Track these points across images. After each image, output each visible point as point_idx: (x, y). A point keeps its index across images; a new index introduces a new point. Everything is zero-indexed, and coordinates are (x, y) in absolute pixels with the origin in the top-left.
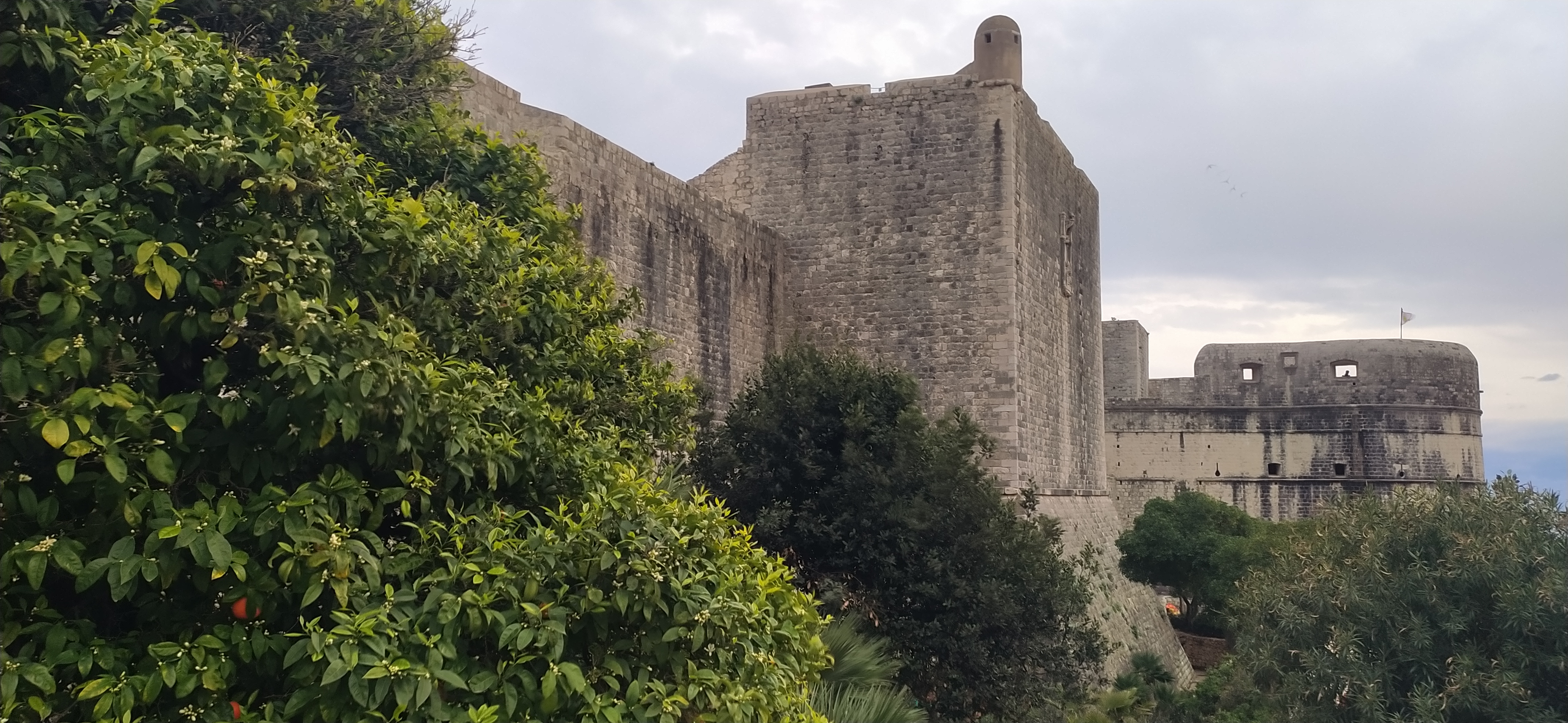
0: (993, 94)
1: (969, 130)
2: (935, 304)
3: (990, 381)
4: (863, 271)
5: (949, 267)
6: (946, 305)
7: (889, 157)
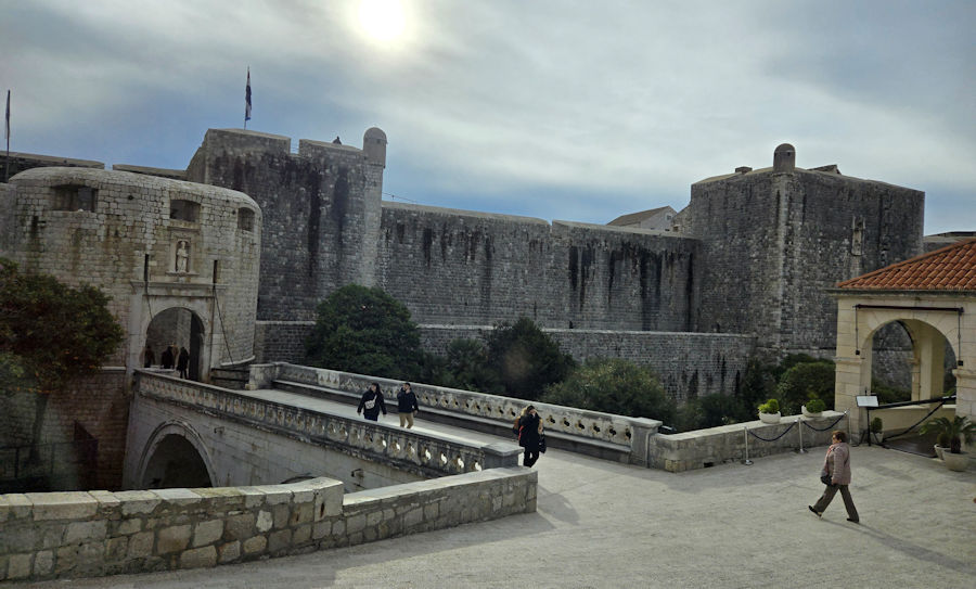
0: (777, 179)
1: (768, 195)
2: (752, 267)
3: (770, 301)
4: (728, 254)
5: (757, 253)
6: (756, 269)
7: (738, 207)
